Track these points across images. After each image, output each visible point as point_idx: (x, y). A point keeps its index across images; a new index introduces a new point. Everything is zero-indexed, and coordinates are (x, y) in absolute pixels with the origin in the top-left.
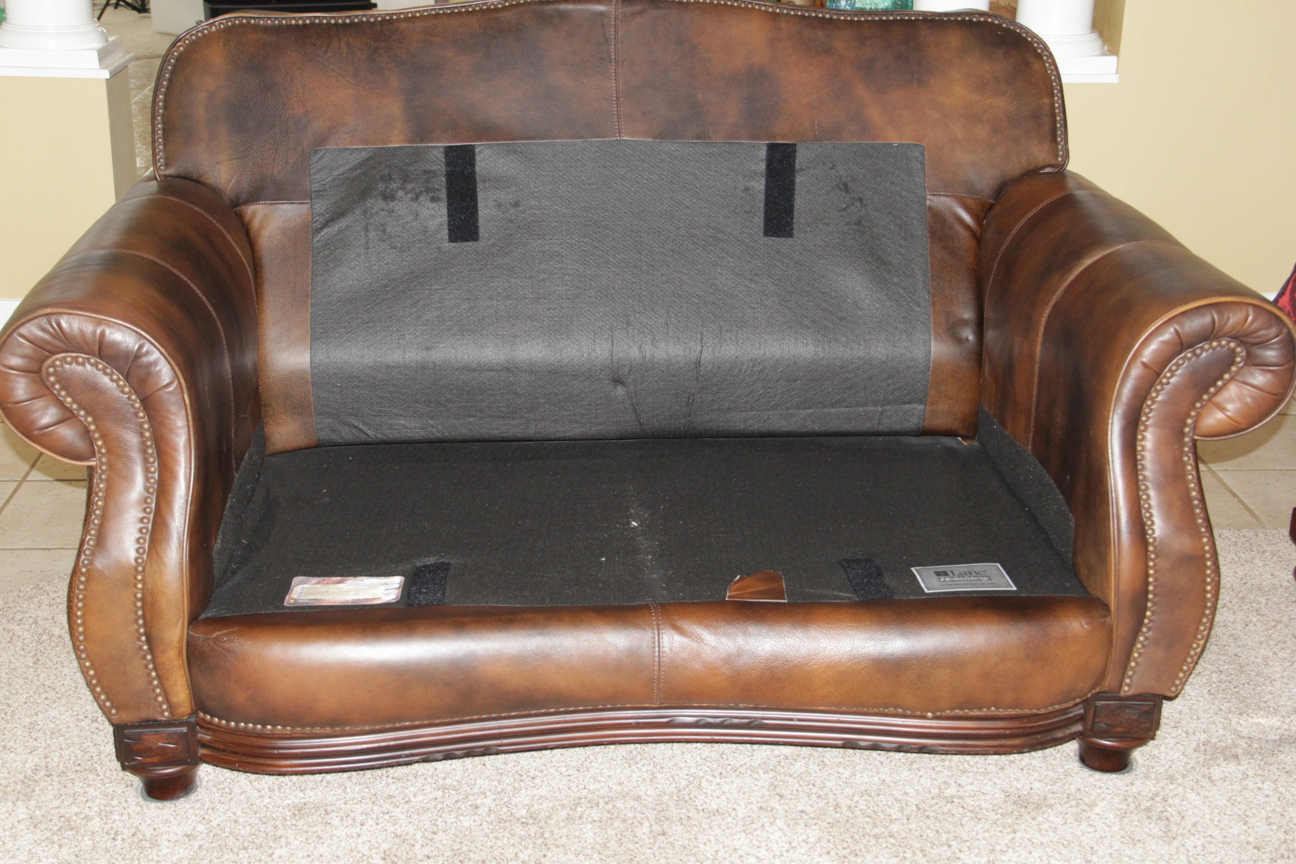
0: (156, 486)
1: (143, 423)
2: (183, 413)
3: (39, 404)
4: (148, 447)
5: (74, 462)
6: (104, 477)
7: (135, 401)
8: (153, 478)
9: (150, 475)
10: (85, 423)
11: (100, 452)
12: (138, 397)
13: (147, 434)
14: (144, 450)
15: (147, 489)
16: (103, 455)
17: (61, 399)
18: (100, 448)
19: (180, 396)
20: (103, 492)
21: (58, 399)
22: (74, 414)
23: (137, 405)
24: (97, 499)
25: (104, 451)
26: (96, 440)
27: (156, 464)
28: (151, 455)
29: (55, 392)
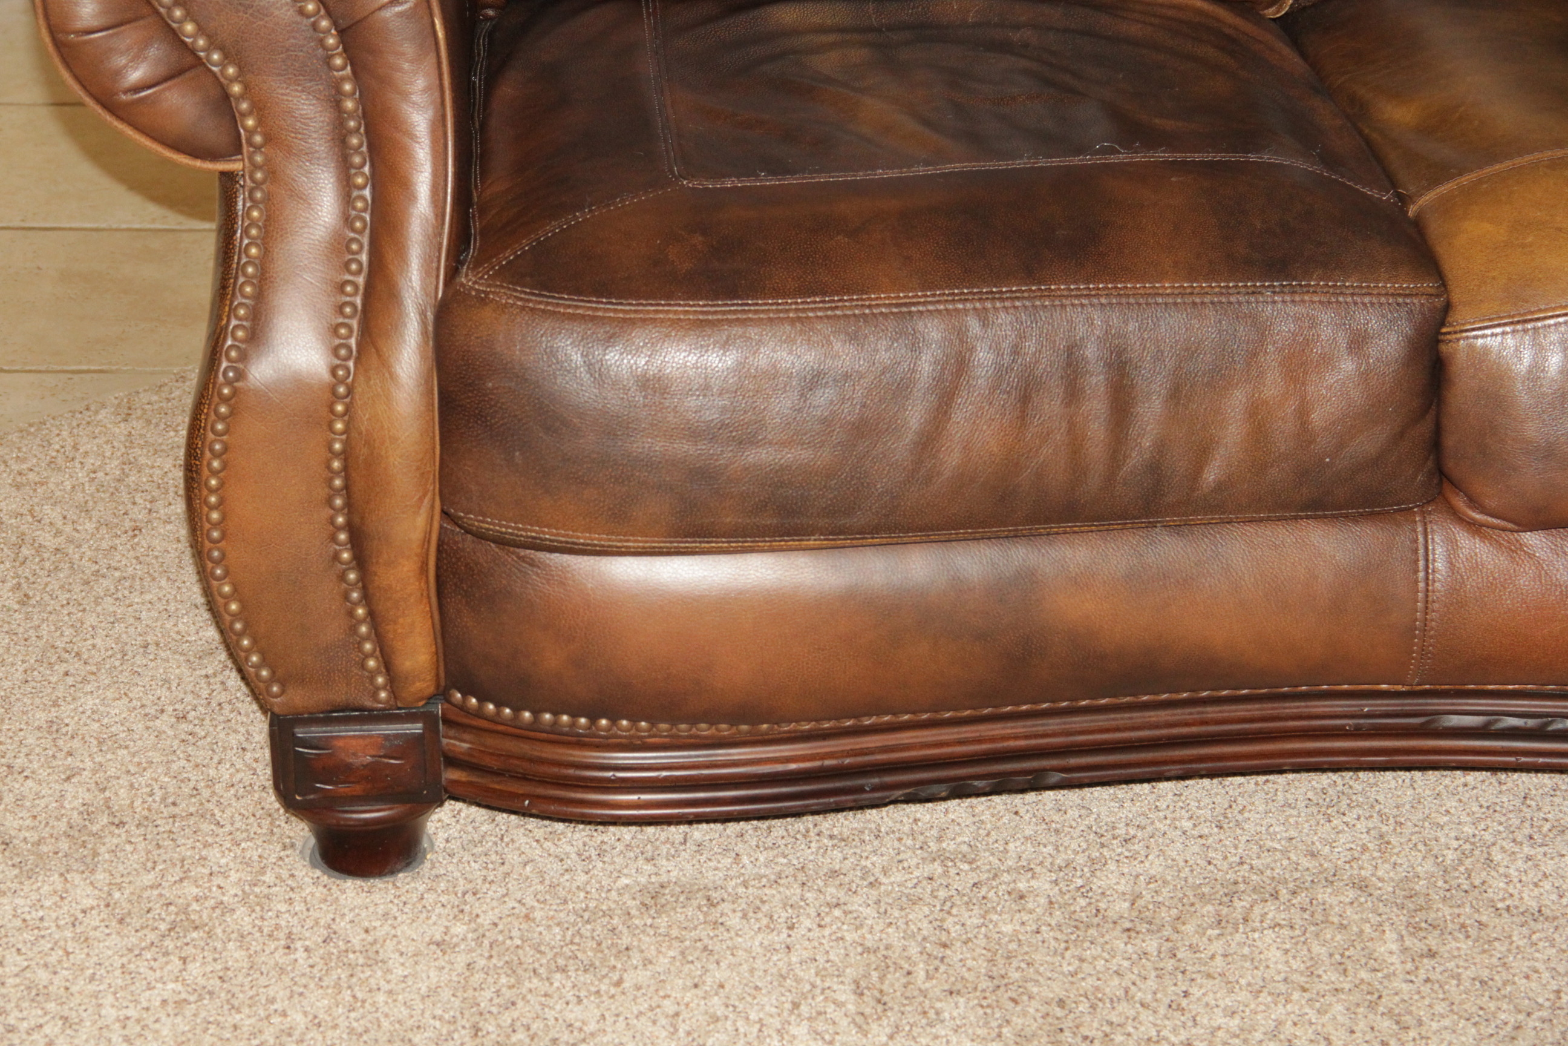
0: (367, 217)
1: (343, 79)
2: (431, 59)
3: (129, 36)
4: (351, 132)
5: (198, 163)
6: (259, 195)
7: (327, 32)
8: (362, 198)
9: (355, 193)
10: (222, 80)
11: (250, 143)
12: (335, 24)
13: (349, 105)
14: (340, 139)
15: (347, 220)
16: (258, 148)
17: (174, 25)
18: (251, 132)
19: (426, 20)
20: (259, 227)
21: (168, 26)
22: (199, 58)
23: (331, 41)
24: (246, 241)
25: (258, 139)
26: (244, 115)
27: (366, 169)
28: (357, 150)
29: (162, 10)
